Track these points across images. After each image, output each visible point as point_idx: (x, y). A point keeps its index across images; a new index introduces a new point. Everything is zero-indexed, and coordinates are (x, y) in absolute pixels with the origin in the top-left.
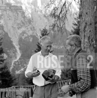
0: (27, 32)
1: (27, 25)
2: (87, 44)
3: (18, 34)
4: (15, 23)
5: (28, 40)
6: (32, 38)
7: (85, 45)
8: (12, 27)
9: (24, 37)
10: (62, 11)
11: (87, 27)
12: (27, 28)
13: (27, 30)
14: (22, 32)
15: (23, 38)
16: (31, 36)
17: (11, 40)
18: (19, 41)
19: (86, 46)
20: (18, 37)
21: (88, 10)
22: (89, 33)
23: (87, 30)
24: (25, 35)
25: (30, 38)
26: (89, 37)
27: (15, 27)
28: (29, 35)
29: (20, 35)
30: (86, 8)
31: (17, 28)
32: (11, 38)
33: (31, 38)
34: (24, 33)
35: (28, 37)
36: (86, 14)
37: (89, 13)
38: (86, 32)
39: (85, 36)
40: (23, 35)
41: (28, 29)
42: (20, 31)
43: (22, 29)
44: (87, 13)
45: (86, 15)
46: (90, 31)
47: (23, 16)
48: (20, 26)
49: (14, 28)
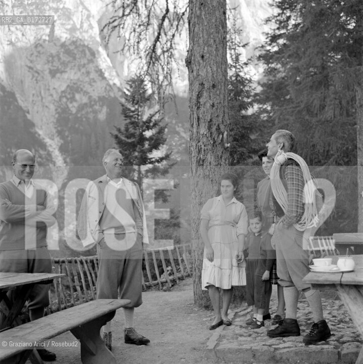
0: (87, 88)
1: (84, 61)
2: (205, 140)
3: (52, 95)
4: (39, 52)
5: (91, 116)
6: (105, 110)
7: (201, 143)
8: (30, 68)
9: (75, 104)
10: (159, 34)
11: (205, 94)
12: (83, 70)
13: (87, 79)
14: (68, 86)
15: (73, 107)
16: (102, 99)
17: (29, 117)
18: (58, 120)
19: (203, 146)
20: (52, 107)
21: (206, 48)
22: (210, 111)
23: (205, 104)
24: (77, 96)
25: (97, 107)
26: (211, 120)
27: (39, 67)
28: (95, 95)
29: (61, 97)
30: (201, 41)
31: (47, 72)
32: (28, 112)
33: (102, 106)
34: (74, 89)
35: (92, 106)
36: (200, 59)
37: (208, 55)
38: (202, 109)
39: (198, 118)
40: (73, 99)
41: (88, 73)
42: (60, 84)
43: (66, 76)
44: (203, 57)
45: (201, 61)
46: (213, 106)
47: (69, 27)
48: (56, 64)
49: (37, 72)
